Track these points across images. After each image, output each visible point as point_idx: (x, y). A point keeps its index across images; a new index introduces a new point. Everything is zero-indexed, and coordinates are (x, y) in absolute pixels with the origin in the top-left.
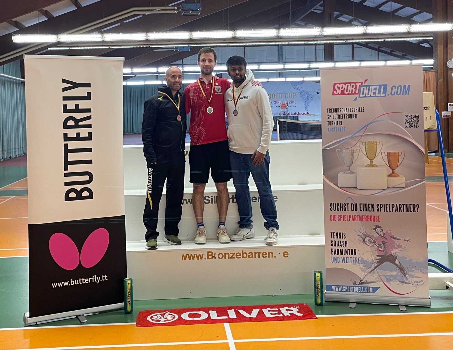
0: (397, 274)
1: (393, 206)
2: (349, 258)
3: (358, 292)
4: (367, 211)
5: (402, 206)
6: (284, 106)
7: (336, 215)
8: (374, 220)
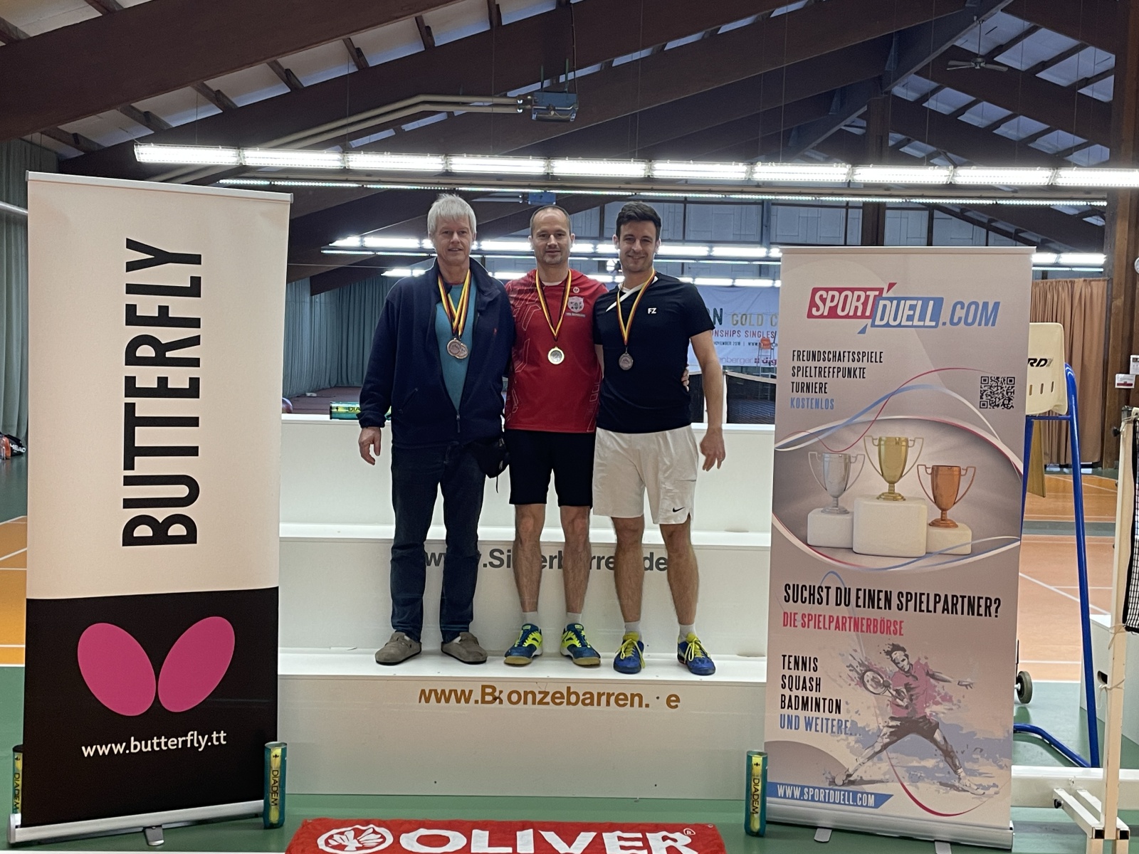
0: (935, 766)
1: (937, 600)
2: (822, 719)
3: (839, 803)
4: (873, 607)
5: (960, 599)
7: (797, 613)
8: (889, 632)
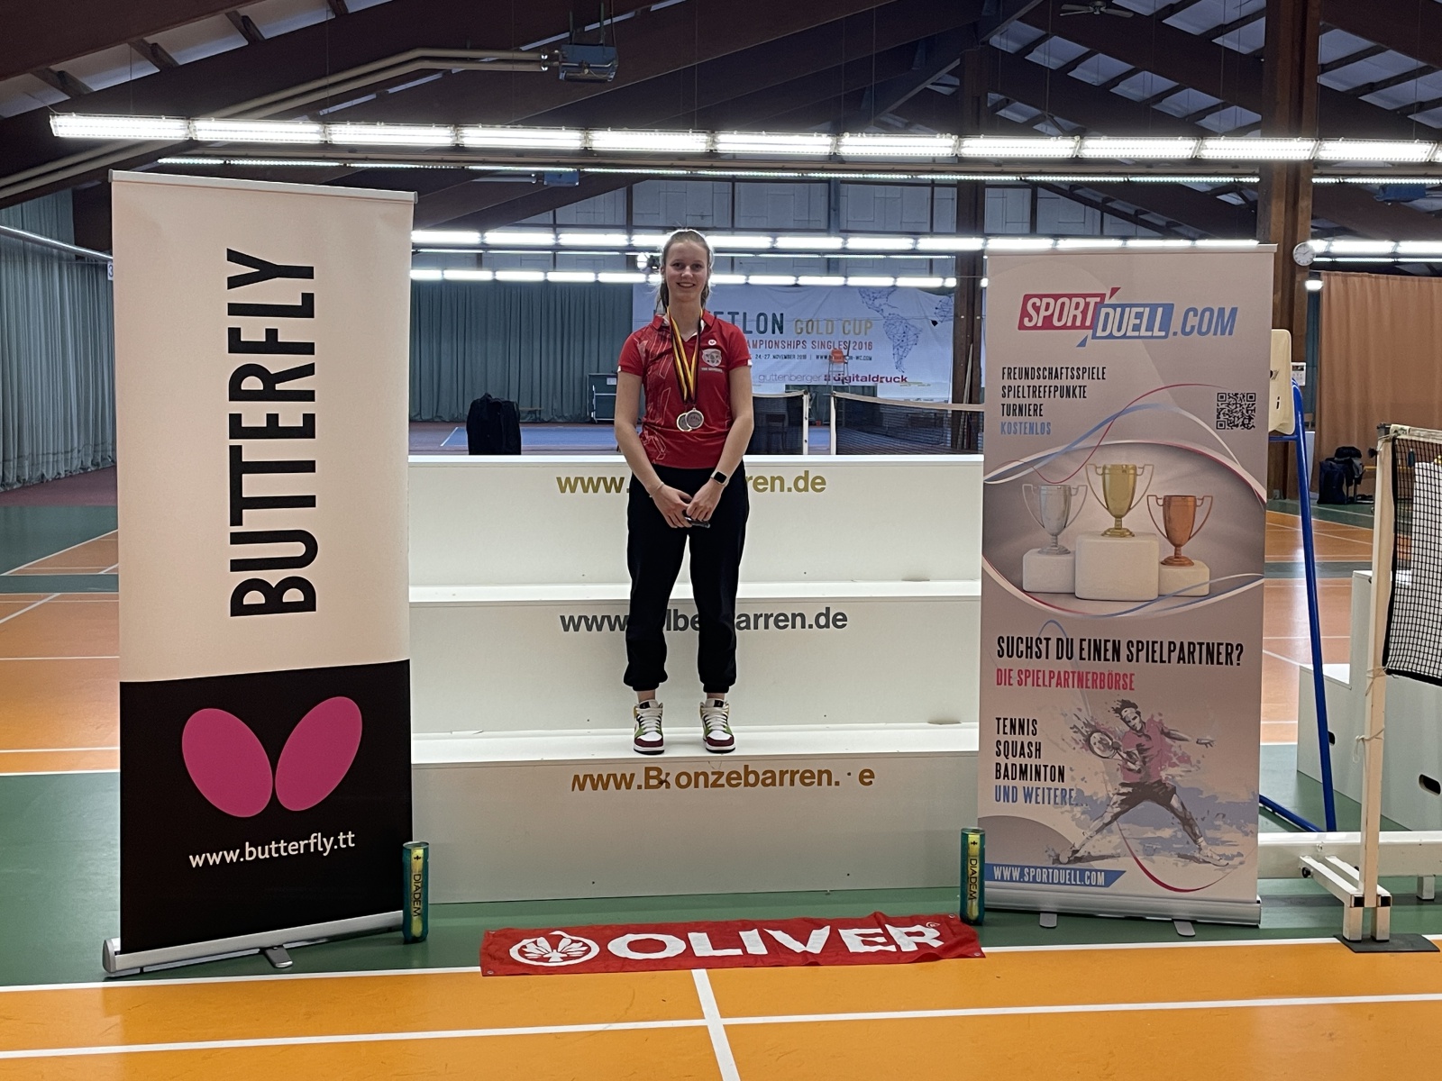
0: (1172, 836)
1: (1172, 648)
2: (1044, 789)
3: (1065, 884)
4: (1099, 659)
5: (1197, 647)
6: (837, 357)
7: (1012, 670)
8: (1117, 686)
